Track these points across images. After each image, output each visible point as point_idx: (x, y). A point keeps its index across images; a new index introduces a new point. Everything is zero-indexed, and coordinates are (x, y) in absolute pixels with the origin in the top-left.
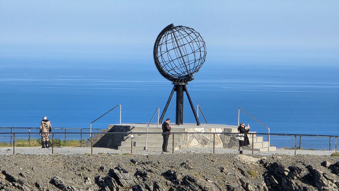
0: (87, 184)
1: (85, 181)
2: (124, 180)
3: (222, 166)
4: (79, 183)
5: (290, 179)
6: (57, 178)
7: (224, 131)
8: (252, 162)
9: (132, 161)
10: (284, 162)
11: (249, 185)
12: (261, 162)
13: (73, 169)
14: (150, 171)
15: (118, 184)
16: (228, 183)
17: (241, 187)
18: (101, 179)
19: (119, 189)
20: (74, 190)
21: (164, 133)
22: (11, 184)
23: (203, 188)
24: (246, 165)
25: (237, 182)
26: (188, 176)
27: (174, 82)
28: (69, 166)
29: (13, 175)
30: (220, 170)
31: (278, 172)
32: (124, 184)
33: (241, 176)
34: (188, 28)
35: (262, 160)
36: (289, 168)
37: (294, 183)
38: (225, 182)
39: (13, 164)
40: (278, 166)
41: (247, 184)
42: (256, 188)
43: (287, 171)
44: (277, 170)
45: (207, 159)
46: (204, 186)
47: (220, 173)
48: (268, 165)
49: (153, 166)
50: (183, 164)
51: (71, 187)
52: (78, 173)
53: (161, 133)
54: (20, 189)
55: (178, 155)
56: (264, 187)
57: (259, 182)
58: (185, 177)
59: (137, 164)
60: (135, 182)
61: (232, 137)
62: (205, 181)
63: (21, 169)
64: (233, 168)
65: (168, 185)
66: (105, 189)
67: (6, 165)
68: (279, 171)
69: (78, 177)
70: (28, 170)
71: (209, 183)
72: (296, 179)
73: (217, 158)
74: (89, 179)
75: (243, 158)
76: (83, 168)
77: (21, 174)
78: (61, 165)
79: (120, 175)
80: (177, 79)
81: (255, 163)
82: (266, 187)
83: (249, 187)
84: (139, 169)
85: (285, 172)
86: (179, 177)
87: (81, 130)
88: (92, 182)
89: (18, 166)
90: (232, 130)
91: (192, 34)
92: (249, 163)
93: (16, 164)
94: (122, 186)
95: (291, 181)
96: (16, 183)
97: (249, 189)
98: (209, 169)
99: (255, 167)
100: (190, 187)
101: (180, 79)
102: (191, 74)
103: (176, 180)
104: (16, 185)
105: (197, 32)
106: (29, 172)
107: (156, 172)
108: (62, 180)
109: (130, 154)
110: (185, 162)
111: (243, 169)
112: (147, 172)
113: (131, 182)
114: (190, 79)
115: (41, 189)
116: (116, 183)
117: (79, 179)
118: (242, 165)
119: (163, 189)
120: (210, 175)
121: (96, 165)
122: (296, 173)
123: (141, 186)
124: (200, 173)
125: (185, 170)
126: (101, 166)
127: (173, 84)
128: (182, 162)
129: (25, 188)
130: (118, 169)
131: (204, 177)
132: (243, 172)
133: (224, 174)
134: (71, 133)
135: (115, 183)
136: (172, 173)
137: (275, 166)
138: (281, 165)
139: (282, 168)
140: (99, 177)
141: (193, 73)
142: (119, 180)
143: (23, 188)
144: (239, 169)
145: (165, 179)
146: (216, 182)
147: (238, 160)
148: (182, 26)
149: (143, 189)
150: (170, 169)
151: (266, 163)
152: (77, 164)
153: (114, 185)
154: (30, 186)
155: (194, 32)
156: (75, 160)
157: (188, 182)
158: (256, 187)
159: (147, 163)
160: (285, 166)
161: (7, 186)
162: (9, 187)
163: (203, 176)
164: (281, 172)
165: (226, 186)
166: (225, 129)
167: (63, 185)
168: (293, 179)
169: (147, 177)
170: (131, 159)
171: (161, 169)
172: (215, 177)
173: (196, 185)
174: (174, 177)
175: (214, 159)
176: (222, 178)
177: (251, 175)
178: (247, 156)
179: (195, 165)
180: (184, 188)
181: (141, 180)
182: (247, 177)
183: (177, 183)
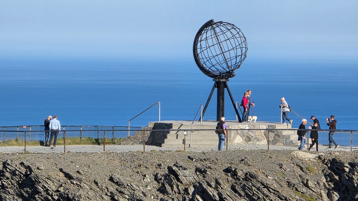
0: (146, 182)
1: (144, 178)
2: (184, 177)
3: (281, 162)
4: (138, 180)
5: (351, 175)
6: (115, 176)
7: (268, 128)
8: (310, 158)
9: (189, 157)
10: (343, 158)
11: (309, 181)
12: (319, 158)
13: (130, 166)
14: (209, 168)
15: (178, 181)
16: (288, 179)
17: (301, 183)
18: (159, 176)
19: (179, 186)
20: (133, 187)
21: (217, 130)
22: (69, 182)
23: (265, 184)
24: (304, 161)
25: (297, 178)
26: (249, 173)
27: (215, 79)
28: (126, 163)
29: (70, 173)
30: (279, 166)
31: (337, 168)
32: (184, 181)
33: (301, 173)
34: (228, 24)
35: (319, 156)
36: (349, 164)
37: (355, 179)
38: (285, 179)
39: (69, 161)
40: (337, 162)
41: (307, 180)
42: (315, 185)
43: (347, 167)
44: (336, 166)
45: (265, 155)
46: (265, 183)
47: (280, 169)
48: (326, 161)
49: (212, 163)
50: (242, 160)
51: (130, 184)
52: (136, 170)
53: (215, 130)
54: (78, 187)
55: (235, 152)
56: (324, 183)
57: (318, 178)
58: (246, 174)
59: (195, 161)
60: (194, 179)
61: (276, 134)
62: (265, 177)
63: (77, 166)
64: (291, 165)
65: (229, 182)
66: (165, 187)
67: (63, 163)
68: (339, 167)
69: (136, 174)
70: (85, 168)
71: (269, 179)
72: (357, 175)
73: (274, 154)
74: (147, 176)
75: (301, 155)
76: (140, 165)
77: (78, 172)
78: (117, 162)
79: (179, 172)
80: (218, 75)
81: (313, 159)
82: (326, 183)
83: (309, 183)
84: (198, 166)
85: (345, 168)
86: (240, 173)
87: (113, 128)
88: (150, 179)
89: (74, 164)
90: (277, 126)
91: (233, 31)
92: (307, 159)
93: (72, 162)
94: (181, 182)
95: (352, 176)
96: (74, 181)
97: (309, 185)
98: (268, 165)
99: (313, 163)
100: (252, 183)
101: (220, 75)
102: (232, 71)
103: (237, 176)
104: (74, 183)
105: (237, 28)
106: (86, 170)
107: (215, 169)
108: (120, 178)
109: (183, 151)
110: (244, 158)
111: (301, 165)
112: (207, 169)
113: (191, 179)
114: (232, 76)
115: (99, 187)
116: (176, 180)
117: (137, 177)
118: (299, 161)
119: (225, 186)
120: (270, 172)
121: (153, 162)
122: (356, 169)
123: (202, 183)
124: (260, 170)
125: (244, 166)
126: (158, 163)
127: (214, 80)
128: (240, 159)
129: (83, 186)
130: (177, 166)
131: (264, 173)
132: (302, 168)
133: (283, 170)
134: (123, 130)
135: (174, 180)
136: (233, 169)
137: (334, 162)
138: (340, 161)
139: (342, 164)
140: (157, 174)
141: (234, 69)
142: (178, 177)
143: (82, 186)
144: (297, 165)
145: (226, 176)
146: (276, 178)
147: (296, 156)
148: (222, 22)
149: (205, 186)
150: (229, 165)
151: (324, 160)
152: (133, 161)
153: (174, 182)
154: (88, 184)
155: (235, 27)
156: (131, 158)
157: (249, 179)
158: (316, 183)
159: (205, 160)
160: (344, 161)
161: (65, 184)
162: (67, 185)
163: (262, 172)
164: (340, 168)
165: (287, 182)
166: (269, 126)
167: (122, 183)
168: (354, 174)
169: (207, 174)
170: (188, 156)
171: (220, 165)
172: (275, 173)
173: (258, 181)
174: (235, 174)
175: (271, 155)
176: (281, 174)
177: (310, 171)
178: (304, 153)
179: (254, 162)
180: (246, 184)
181: (201, 177)
182: (306, 173)
183: (238, 179)
